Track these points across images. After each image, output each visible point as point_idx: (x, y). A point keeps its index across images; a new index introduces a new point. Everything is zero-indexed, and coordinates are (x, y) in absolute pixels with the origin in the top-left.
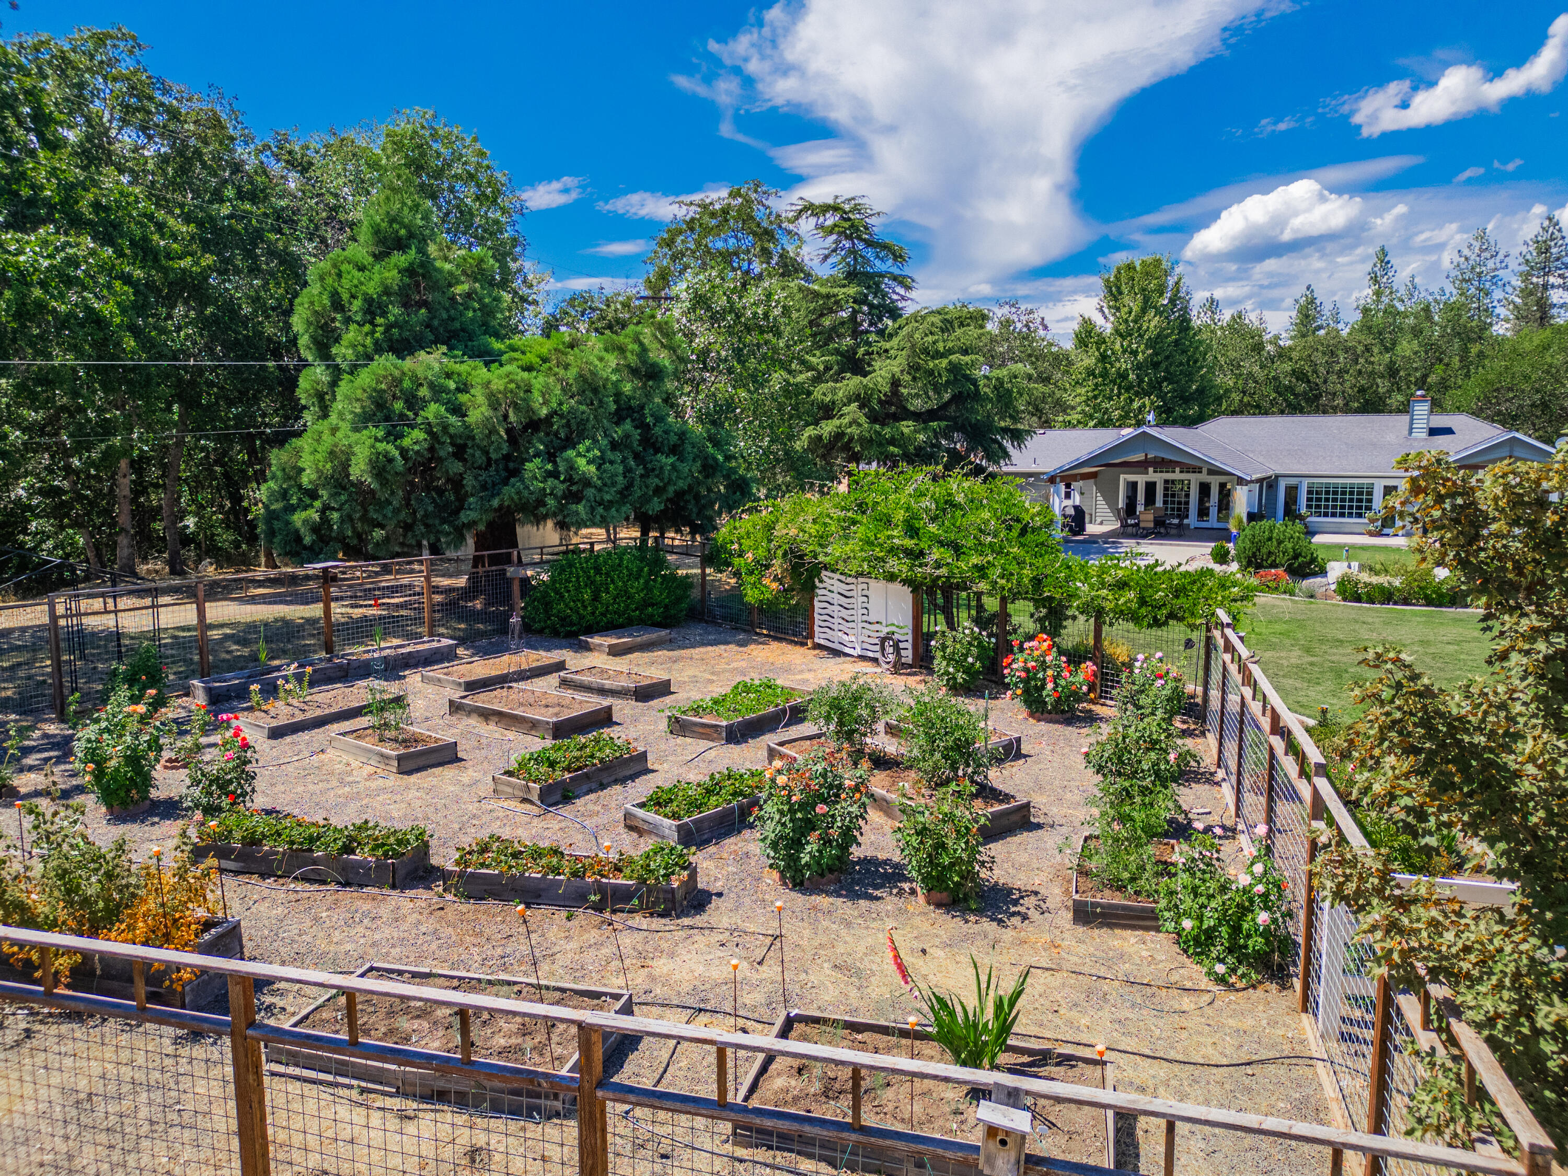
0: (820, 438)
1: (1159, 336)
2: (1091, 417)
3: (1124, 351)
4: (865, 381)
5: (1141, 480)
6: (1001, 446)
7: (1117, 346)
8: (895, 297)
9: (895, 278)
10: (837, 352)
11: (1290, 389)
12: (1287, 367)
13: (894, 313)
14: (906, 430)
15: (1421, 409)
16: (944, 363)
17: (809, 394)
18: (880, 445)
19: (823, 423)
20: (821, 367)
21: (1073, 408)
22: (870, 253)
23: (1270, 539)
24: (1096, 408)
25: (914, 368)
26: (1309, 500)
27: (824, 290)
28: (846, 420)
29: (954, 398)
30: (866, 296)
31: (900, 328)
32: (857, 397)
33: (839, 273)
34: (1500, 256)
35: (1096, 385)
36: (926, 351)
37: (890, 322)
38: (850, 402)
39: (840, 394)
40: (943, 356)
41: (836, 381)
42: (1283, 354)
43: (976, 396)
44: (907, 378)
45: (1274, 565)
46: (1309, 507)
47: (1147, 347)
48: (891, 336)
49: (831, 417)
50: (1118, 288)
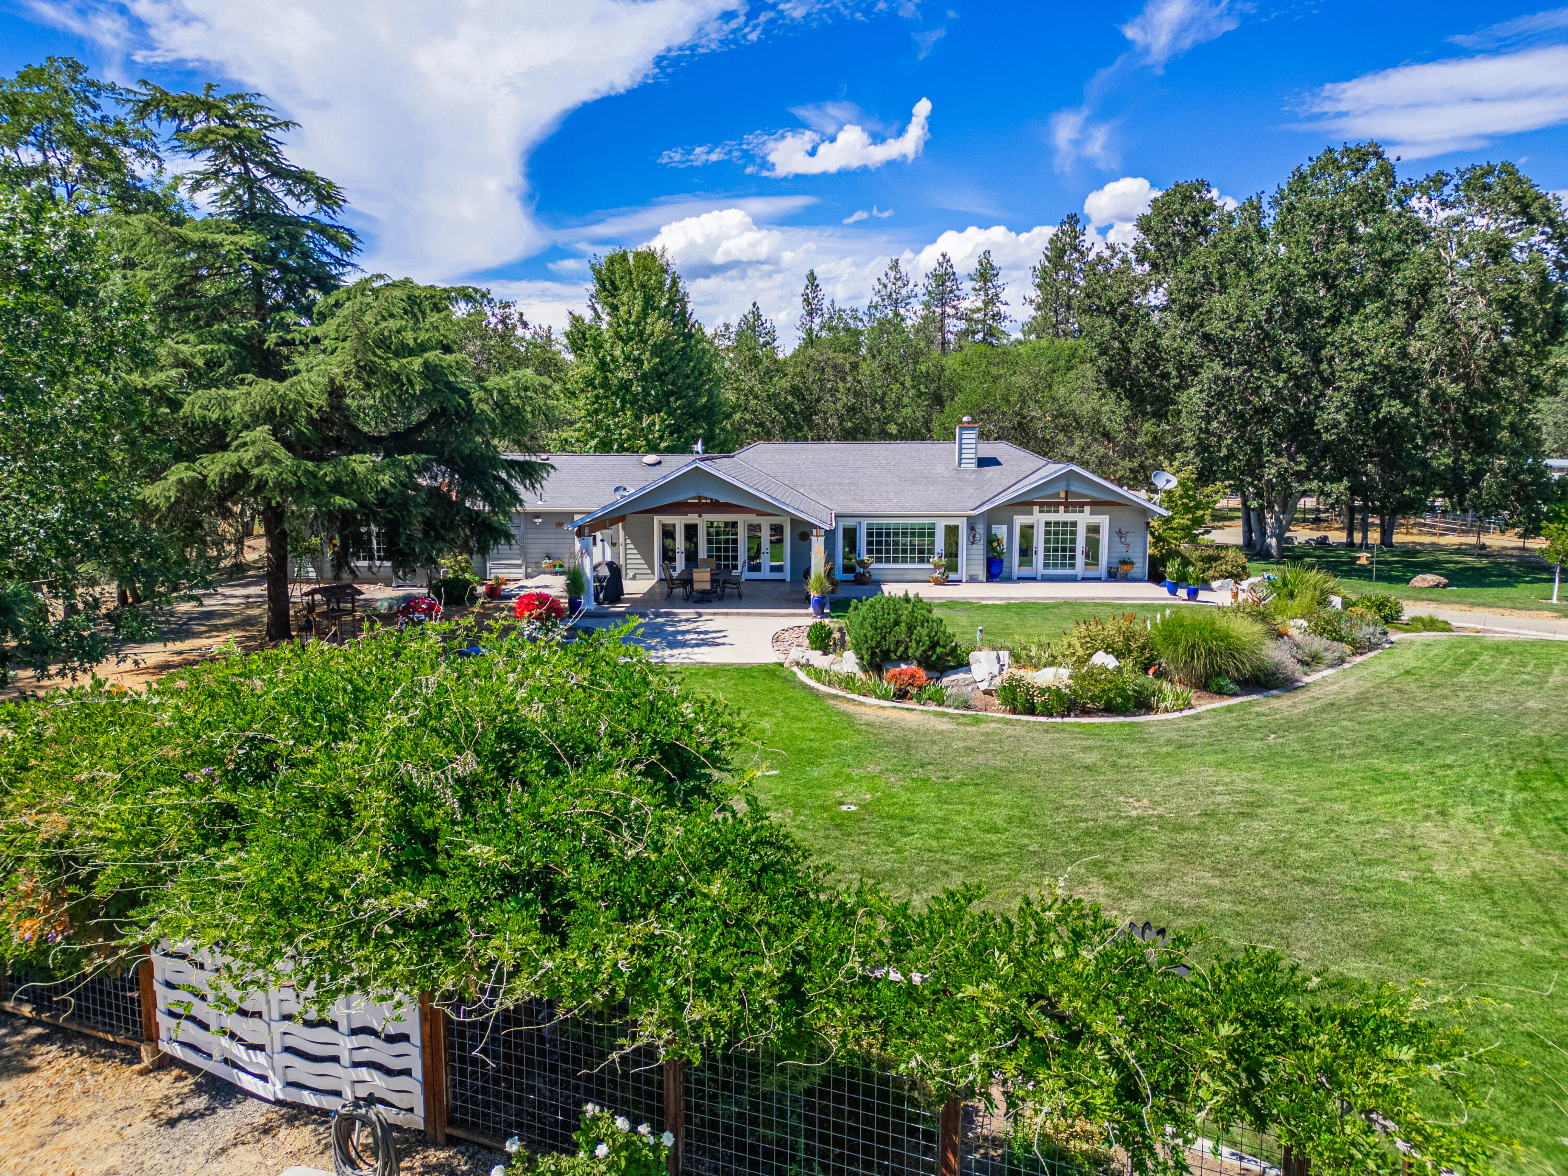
0: (202, 483)
1: (664, 342)
2: (592, 436)
3: (627, 358)
4: (281, 387)
5: (678, 522)
6: (508, 488)
7: (617, 353)
8: (324, 259)
9: (322, 229)
10: (228, 337)
11: (789, 406)
12: (785, 383)
13: (326, 284)
14: (360, 469)
15: (970, 437)
16: (417, 364)
17: (175, 405)
18: (316, 493)
19: (205, 459)
20: (200, 362)
21: (571, 423)
22: (276, 187)
23: (897, 623)
24: (599, 425)
25: (366, 370)
26: (870, 543)
27: (195, 236)
28: (248, 455)
29: (433, 417)
30: (274, 252)
31: (337, 305)
32: (269, 416)
33: (227, 214)
34: (911, 286)
35: (597, 397)
36: (383, 343)
37: (319, 296)
38: (255, 420)
39: (237, 408)
40: (411, 352)
41: (229, 386)
42: (778, 368)
43: (469, 415)
44: (355, 384)
45: (905, 658)
46: (870, 551)
47: (653, 354)
48: (323, 317)
49: (225, 447)
50: (613, 283)
